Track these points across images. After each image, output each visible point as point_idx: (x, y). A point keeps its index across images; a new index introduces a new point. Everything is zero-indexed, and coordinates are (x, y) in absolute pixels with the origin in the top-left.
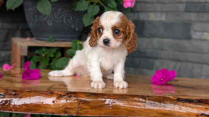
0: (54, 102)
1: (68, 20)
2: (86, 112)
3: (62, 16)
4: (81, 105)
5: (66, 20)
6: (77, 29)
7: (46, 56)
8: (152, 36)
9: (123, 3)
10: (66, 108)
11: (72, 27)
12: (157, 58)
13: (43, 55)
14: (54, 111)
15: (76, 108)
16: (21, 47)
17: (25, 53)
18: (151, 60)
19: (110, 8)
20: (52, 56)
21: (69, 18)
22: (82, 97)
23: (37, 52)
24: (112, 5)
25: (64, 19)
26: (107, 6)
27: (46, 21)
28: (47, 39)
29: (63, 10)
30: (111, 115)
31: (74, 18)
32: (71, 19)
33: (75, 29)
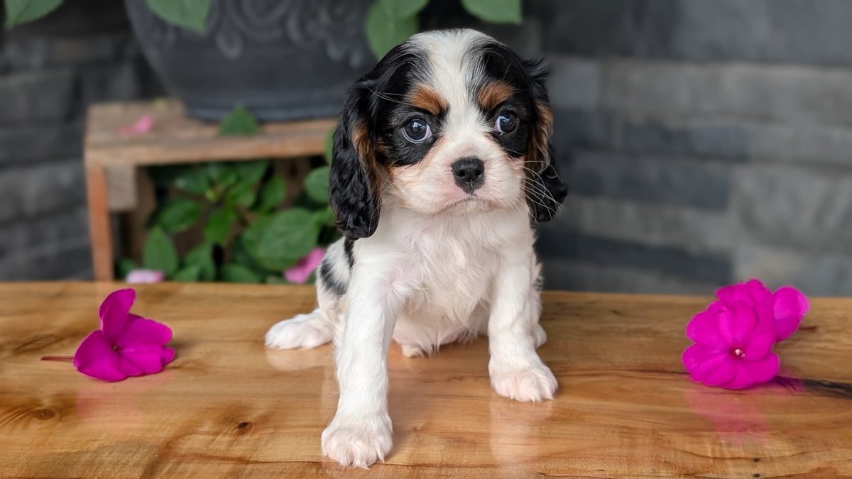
1: (311, 27)
3: (279, 12)
5: (302, 25)
6: (356, 60)
8: (719, 54)
11: (334, 53)
12: (742, 158)
13: (210, 195)
16: (106, 172)
17: (125, 197)
18: (714, 168)
20: (247, 200)
21: (315, 16)
23: (181, 183)
25: (292, 25)
27: (210, 41)
28: (227, 117)
31: (339, 11)
32: (324, 17)
33: (346, 61)
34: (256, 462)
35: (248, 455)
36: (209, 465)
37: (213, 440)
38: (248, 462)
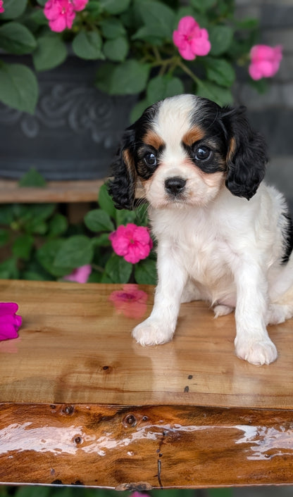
0: (77, 440)
1: (84, 119)
2: (186, 475)
3: (65, 108)
4: (168, 449)
5: (78, 119)
6: (108, 143)
7: (23, 230)
9: (249, 62)
10: (120, 461)
11: (96, 137)
13: (15, 226)
14: (82, 474)
15: (151, 458)
19: (214, 83)
20: (42, 229)
21: (87, 113)
22: (169, 421)
24: (220, 74)
25: (72, 117)
26: (204, 78)
28: (23, 176)
29: (68, 90)
30: (267, 481)
31: (101, 111)
32: (92, 114)
33: (102, 143)
34: (129, 391)
35: (121, 387)
36: (97, 393)
37: (91, 377)
38: (123, 391)
